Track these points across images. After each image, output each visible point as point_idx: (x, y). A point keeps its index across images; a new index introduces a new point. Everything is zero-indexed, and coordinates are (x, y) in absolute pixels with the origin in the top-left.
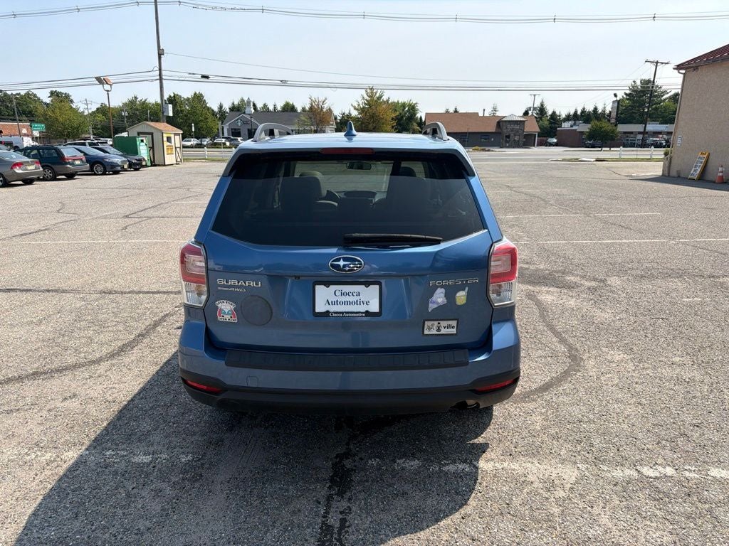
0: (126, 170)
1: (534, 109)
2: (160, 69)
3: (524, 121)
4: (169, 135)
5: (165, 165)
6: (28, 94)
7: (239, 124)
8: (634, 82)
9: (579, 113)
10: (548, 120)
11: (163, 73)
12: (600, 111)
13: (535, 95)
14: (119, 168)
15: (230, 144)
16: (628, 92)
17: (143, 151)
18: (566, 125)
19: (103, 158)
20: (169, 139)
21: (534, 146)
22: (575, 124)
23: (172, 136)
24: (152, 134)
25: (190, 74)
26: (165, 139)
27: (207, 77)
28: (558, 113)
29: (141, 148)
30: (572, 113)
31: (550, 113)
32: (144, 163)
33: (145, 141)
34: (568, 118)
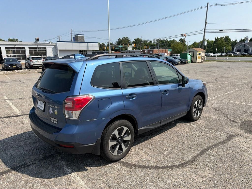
0: (179, 64)
2: (205, 29)
4: (200, 52)
5: (196, 63)
6: (173, 40)
7: (241, 47)
11: (206, 31)
14: (177, 64)
15: (233, 55)
17: (189, 58)
19: (173, 60)
20: (199, 54)
23: (201, 53)
24: (194, 52)
25: (215, 30)
26: (198, 54)
27: (222, 31)
29: (188, 57)
32: (187, 62)
33: (190, 54)
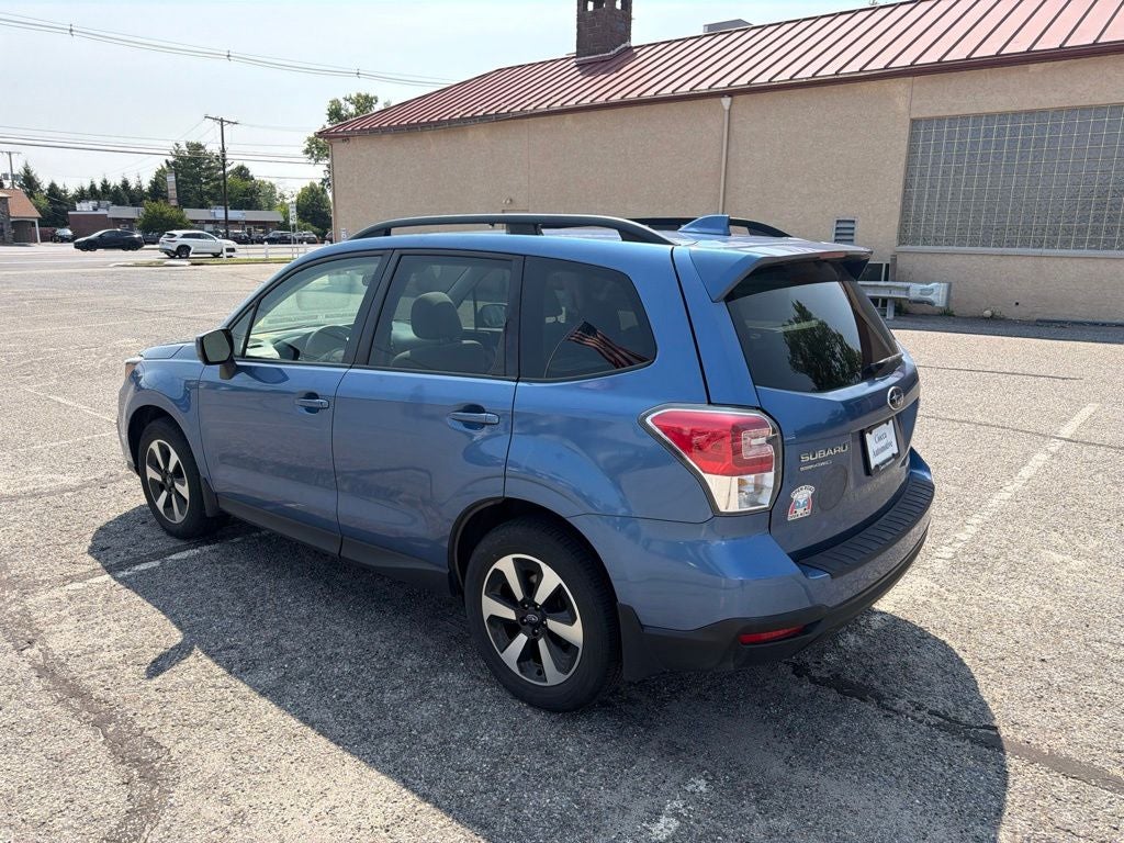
1: (15, 177)
3: (6, 198)
8: (177, 145)
9: (98, 187)
10: (46, 198)
12: (133, 187)
13: (10, 154)
16: (171, 159)
18: (85, 208)
21: (36, 242)
22: (99, 205)
28: (60, 186)
30: (87, 187)
31: (45, 185)
34: (82, 196)
